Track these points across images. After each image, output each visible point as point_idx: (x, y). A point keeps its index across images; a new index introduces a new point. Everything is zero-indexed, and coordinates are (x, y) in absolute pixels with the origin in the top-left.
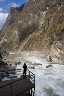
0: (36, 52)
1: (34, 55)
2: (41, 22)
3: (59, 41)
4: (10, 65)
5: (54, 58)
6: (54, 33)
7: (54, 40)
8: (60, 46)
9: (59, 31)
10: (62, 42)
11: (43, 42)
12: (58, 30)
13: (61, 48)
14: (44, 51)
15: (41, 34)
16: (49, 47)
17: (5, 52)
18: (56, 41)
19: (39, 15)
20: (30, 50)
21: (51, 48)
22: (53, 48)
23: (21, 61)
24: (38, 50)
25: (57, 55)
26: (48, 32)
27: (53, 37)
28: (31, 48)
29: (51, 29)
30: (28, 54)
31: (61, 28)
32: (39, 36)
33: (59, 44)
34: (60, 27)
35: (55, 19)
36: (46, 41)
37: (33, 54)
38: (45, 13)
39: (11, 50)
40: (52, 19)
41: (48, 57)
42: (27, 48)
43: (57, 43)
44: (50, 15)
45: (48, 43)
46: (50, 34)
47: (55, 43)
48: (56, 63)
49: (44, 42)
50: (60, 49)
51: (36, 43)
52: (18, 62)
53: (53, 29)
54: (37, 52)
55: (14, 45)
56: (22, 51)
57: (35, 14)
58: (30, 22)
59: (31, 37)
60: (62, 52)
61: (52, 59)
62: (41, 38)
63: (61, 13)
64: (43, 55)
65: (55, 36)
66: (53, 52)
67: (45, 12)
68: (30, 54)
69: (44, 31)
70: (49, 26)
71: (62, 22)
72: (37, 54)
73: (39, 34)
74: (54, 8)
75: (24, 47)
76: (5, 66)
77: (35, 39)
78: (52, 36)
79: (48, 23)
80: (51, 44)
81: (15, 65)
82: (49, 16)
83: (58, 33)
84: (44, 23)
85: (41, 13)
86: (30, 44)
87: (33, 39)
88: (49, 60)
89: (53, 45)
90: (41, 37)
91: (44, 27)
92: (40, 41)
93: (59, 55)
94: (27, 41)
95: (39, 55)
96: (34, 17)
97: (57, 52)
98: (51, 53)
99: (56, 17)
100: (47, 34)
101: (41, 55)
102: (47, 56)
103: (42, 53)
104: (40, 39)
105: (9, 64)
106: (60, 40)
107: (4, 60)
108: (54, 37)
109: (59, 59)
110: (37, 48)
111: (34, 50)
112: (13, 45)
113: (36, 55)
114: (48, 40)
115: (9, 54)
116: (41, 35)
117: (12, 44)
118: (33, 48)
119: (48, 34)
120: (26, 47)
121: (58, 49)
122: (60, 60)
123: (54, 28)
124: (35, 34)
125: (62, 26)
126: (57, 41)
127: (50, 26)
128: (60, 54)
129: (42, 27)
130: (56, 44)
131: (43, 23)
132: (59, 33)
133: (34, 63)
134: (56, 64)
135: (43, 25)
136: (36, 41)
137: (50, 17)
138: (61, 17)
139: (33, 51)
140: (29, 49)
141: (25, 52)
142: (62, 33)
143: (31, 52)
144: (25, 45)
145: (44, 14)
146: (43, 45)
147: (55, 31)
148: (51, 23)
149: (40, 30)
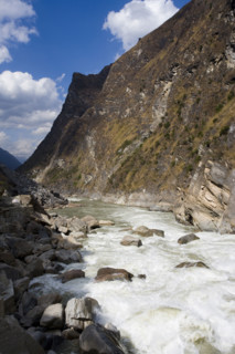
0: (144, 195)
1: (138, 204)
2: (157, 112)
3: (214, 160)
4: (67, 233)
5: (201, 214)
6: (197, 139)
7: (199, 159)
8: (219, 177)
9: (215, 132)
10: (223, 164)
11: (164, 166)
12: (211, 128)
13: (221, 181)
14: (169, 192)
15: (158, 144)
16: (184, 182)
17: (57, 195)
18: (206, 162)
19: (152, 93)
20: (128, 190)
21: (192, 184)
22: (195, 182)
23: (101, 222)
24: (150, 191)
25: (209, 204)
26: (178, 139)
27: (194, 150)
28: (130, 185)
29: (186, 130)
30: (121, 201)
31: (218, 124)
32: (152, 149)
33: (217, 171)
34: (215, 121)
35: (199, 100)
36: (173, 164)
37: (136, 200)
38: (168, 85)
39: (73, 190)
40: (190, 102)
41: (181, 210)
42: (117, 186)
43: (210, 167)
44: (182, 91)
45: (179, 170)
46: (185, 143)
47: (204, 166)
48: (208, 227)
49: (168, 166)
50: (220, 186)
51: (144, 170)
52: (92, 223)
53: (193, 130)
54: (148, 195)
55: (83, 176)
56: (105, 192)
57: (141, 90)
58: (128, 111)
59: (131, 154)
60: (227, 195)
61: (196, 215)
62: (159, 156)
63: (214, 84)
64: (165, 205)
65: (201, 149)
66: (196, 195)
67: (170, 83)
68: (127, 200)
69: (167, 136)
70: (181, 120)
71: (221, 107)
72: (147, 200)
73: (154, 143)
74: (193, 70)
75: (111, 181)
76: (50, 236)
77: (141, 158)
78: (190, 149)
79: (179, 113)
80: (191, 170)
81: (81, 234)
82: (182, 95)
83: (211, 138)
84: (166, 114)
85: (156, 87)
86: (127, 173)
87: (135, 159)
88: (184, 218)
89: (196, 175)
90: (158, 151)
91: (167, 126)
92: (157, 163)
93: (214, 204)
94: (119, 165)
95: (152, 204)
96: (138, 98)
97: (208, 196)
98: (191, 197)
99: (201, 97)
100: (175, 145)
101: (158, 205)
102: (179, 206)
103: (161, 197)
104: (155, 158)
105: (65, 230)
106: (218, 157)
107: (49, 217)
108: (197, 152)
109: (216, 215)
110: (146, 186)
111: (139, 190)
112: (80, 177)
113: (144, 204)
114: (180, 159)
115: (66, 202)
116: (160, 147)
117: (78, 174)
118: (136, 183)
119: (179, 144)
120: (114, 180)
121: (211, 184)
122: (220, 220)
123: (196, 127)
124: (141, 146)
125: (222, 117)
126: (210, 162)
127: (186, 120)
128: (220, 201)
129: (161, 125)
130: (207, 170)
131: (162, 115)
132: (215, 138)
133: (139, 228)
134: (207, 230)
135: (163, 118)
136: (143, 164)
137: (185, 97)
138: (215, 95)
139: (136, 194)
140: (124, 187)
141: (113, 197)
142: (223, 137)
143: (131, 197)
144: (113, 176)
145: (165, 89)
146: (165, 174)
147: (200, 134)
148: (186, 112)
149: (155, 133)
